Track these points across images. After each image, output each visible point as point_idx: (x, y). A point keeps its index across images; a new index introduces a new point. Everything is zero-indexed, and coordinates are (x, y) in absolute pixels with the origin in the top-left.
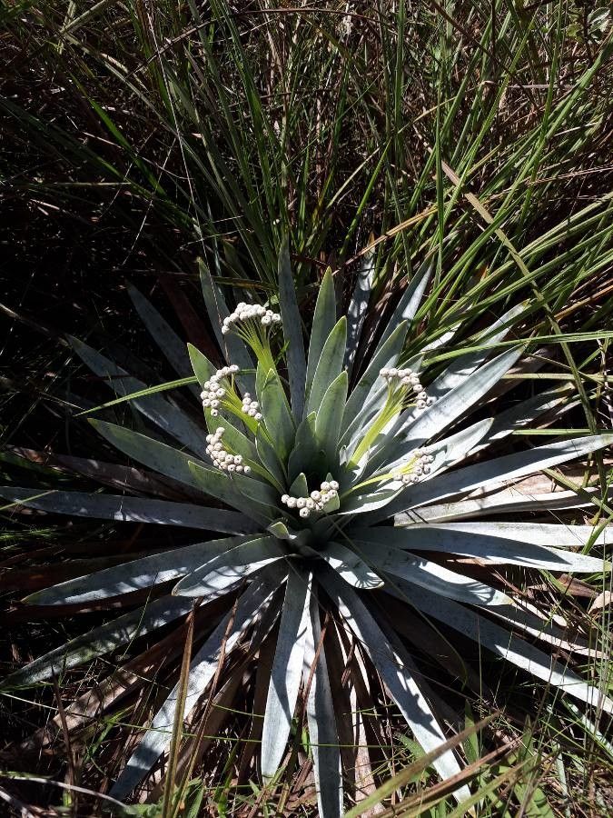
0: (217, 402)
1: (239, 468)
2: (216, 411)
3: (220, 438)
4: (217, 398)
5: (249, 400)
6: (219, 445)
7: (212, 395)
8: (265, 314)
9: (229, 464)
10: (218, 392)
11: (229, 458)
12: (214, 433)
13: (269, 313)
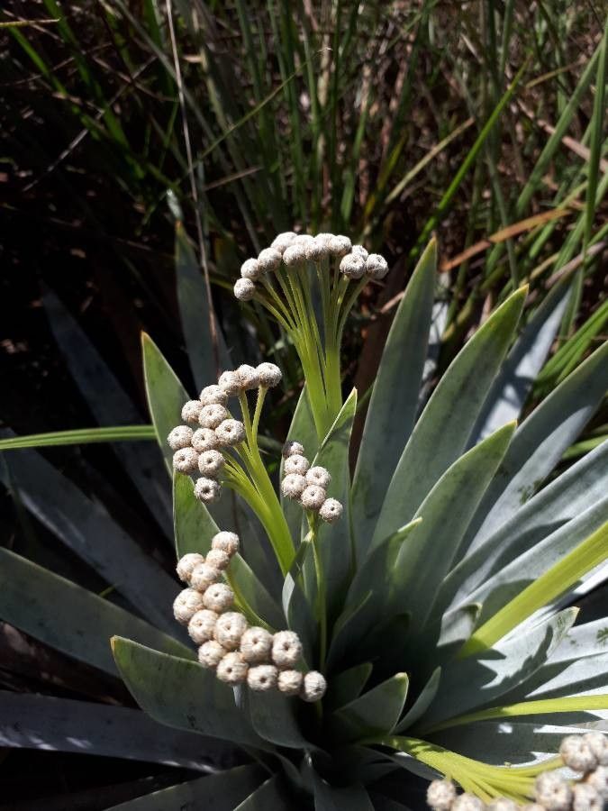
0: (216, 456)
1: (288, 679)
2: (211, 484)
3: (223, 566)
4: (217, 446)
5: (302, 461)
6: (219, 592)
7: (204, 436)
8: (349, 251)
9: (253, 662)
10: (220, 430)
11: (254, 639)
12: (204, 550)
13: (358, 250)
